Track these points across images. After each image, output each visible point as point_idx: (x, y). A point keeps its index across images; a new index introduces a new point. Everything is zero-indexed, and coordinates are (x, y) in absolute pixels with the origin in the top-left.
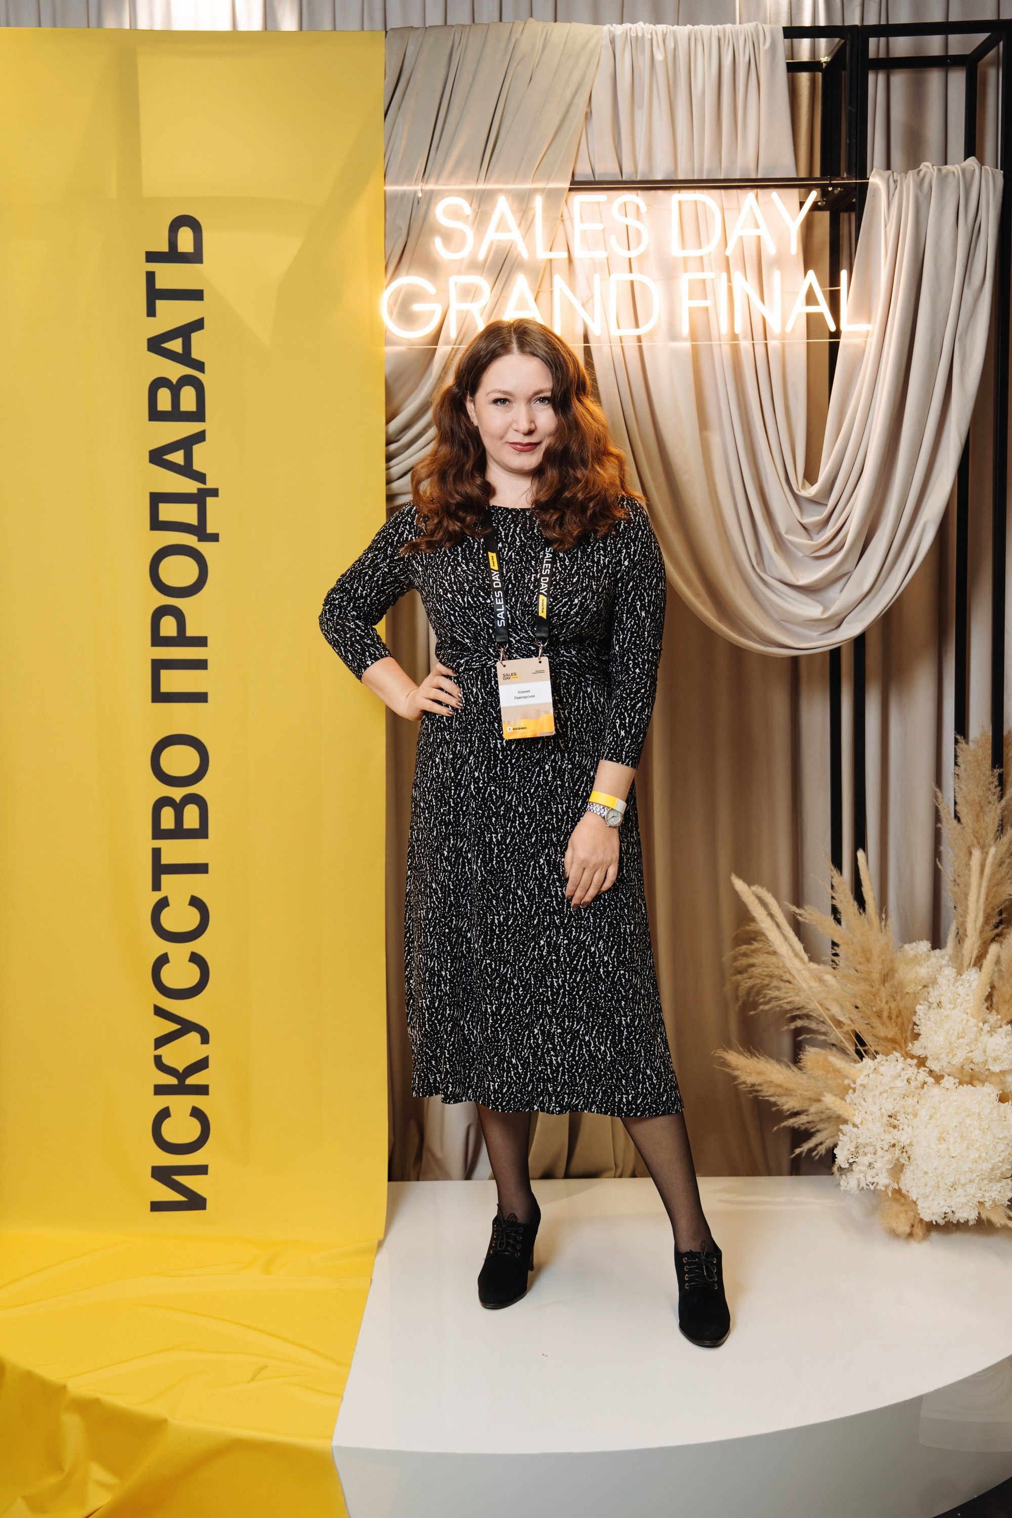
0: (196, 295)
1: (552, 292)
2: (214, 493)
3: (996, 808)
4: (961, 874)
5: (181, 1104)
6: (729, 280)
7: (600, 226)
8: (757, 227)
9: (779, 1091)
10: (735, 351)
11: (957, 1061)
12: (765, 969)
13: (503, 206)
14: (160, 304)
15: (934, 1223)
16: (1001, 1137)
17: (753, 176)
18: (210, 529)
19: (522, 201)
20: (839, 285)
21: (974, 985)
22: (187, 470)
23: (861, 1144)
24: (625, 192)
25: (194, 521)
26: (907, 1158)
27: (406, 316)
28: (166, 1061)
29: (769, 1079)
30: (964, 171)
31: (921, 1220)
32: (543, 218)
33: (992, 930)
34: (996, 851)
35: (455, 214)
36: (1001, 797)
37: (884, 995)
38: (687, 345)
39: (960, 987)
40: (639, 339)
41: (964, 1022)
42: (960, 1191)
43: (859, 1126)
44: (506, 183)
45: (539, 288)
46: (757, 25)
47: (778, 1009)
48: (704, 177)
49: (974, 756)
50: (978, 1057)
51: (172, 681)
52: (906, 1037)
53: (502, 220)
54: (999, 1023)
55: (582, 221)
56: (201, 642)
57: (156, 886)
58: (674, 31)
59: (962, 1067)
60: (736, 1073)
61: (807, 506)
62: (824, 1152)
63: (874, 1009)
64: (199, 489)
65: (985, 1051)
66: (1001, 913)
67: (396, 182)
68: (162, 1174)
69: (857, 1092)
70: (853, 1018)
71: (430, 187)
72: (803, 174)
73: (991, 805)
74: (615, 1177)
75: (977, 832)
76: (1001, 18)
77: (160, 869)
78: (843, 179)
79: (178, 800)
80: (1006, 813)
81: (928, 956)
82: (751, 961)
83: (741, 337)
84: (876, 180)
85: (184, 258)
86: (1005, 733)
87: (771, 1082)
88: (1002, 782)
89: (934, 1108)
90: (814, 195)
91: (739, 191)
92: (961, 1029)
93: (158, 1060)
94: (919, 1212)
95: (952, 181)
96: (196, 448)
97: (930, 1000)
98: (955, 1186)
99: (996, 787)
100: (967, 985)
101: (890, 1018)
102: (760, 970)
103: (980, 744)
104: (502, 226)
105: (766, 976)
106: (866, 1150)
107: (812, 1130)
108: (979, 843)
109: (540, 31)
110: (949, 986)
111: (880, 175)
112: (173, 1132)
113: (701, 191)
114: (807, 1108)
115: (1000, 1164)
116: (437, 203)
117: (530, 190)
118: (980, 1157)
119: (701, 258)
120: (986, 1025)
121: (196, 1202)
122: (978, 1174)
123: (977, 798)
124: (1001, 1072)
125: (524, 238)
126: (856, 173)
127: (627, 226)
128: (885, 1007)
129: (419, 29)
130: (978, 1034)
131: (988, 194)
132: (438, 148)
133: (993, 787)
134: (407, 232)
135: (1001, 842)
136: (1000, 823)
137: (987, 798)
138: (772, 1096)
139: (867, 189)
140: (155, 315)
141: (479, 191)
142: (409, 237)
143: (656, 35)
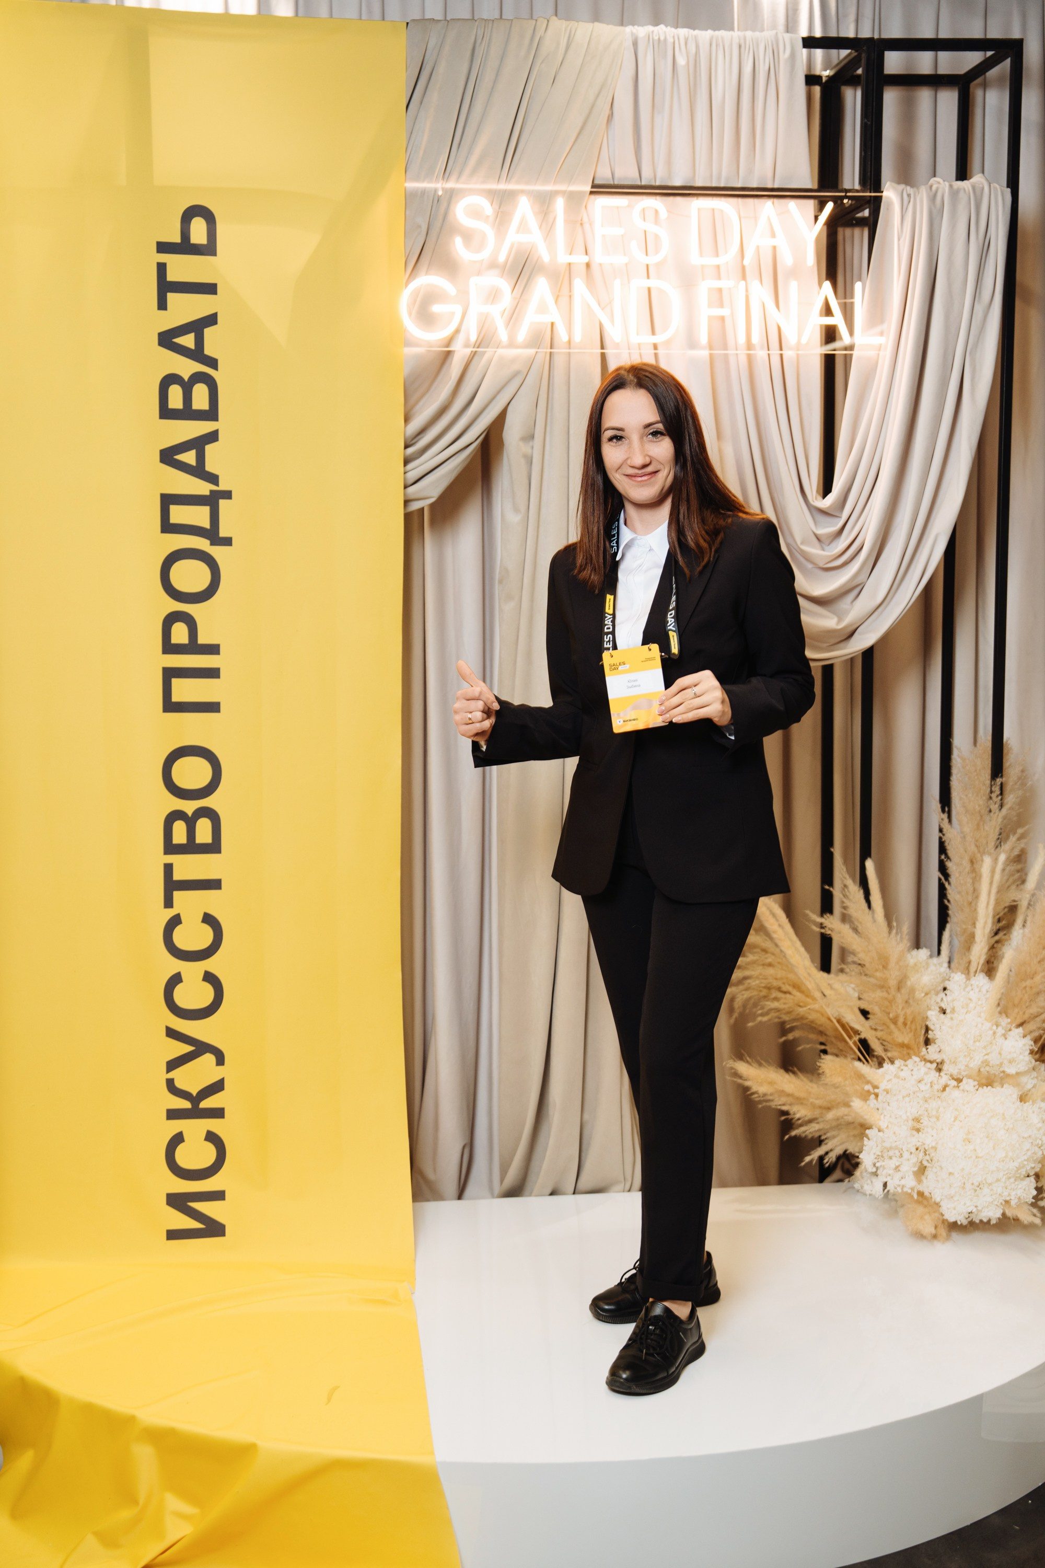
0: (210, 289)
1: (570, 296)
2: (228, 495)
3: (998, 815)
5: (195, 1129)
6: (746, 289)
7: (620, 231)
8: (773, 235)
9: (790, 1100)
10: (750, 359)
11: (976, 1063)
12: (763, 981)
13: (524, 207)
14: (171, 297)
15: (959, 1223)
16: (1026, 1135)
17: (770, 186)
18: (223, 533)
19: (544, 202)
20: (852, 297)
21: (984, 990)
22: (199, 471)
23: (885, 1148)
24: (645, 197)
25: (206, 524)
26: (930, 1161)
27: (425, 316)
28: (179, 1084)
29: (781, 1089)
30: (974, 188)
31: (944, 1221)
32: (564, 220)
33: (993, 936)
35: (476, 213)
36: (1001, 806)
37: (899, 1001)
38: (704, 354)
39: (971, 992)
40: (655, 347)
41: (979, 1025)
42: (986, 1190)
43: (885, 1130)
44: (528, 183)
45: (559, 291)
46: (777, 33)
47: (776, 1020)
48: (722, 185)
49: (973, 765)
50: (994, 1059)
51: (183, 690)
52: (919, 1042)
53: (523, 221)
54: (1009, 1026)
55: (602, 226)
56: (213, 649)
57: (169, 903)
58: (696, 36)
59: (979, 1070)
60: (747, 1084)
61: (821, 518)
62: (834, 1159)
63: (891, 1016)
64: (211, 491)
65: (1000, 1054)
66: (999, 921)
67: (417, 179)
68: (177, 1201)
69: (880, 1098)
71: (450, 185)
73: (992, 814)
74: (624, 1191)
75: (977, 841)
77: (172, 885)
78: (857, 191)
79: (190, 813)
80: (1005, 821)
81: (928, 964)
82: (747, 973)
83: (756, 346)
84: (890, 193)
85: (196, 250)
87: (783, 1091)
88: (1002, 790)
89: (956, 1110)
90: (830, 206)
91: (756, 201)
92: (976, 1032)
93: (170, 1084)
94: (943, 1213)
95: (963, 197)
96: (209, 448)
97: (944, 1006)
98: (982, 1188)
99: (997, 796)
100: (978, 990)
101: (905, 1024)
102: (757, 982)
103: (978, 754)
104: (523, 227)
105: (765, 987)
106: (891, 1153)
107: (823, 1138)
108: (979, 851)
109: (564, 29)
110: (960, 992)
111: (893, 187)
112: (187, 1157)
113: (718, 199)
114: (818, 1116)
115: (1026, 1163)
116: (457, 202)
117: (552, 191)
118: (1006, 1157)
119: (718, 267)
120: (1000, 1028)
121: (214, 1229)
122: (1006, 1172)
123: (977, 807)
124: (1018, 1074)
125: (545, 241)
126: (871, 186)
127: (645, 231)
128: (902, 1013)
129: (443, 22)
130: (993, 1038)
131: (997, 211)
132: (460, 144)
133: (995, 797)
134: (426, 230)
135: (1001, 850)
136: (1000, 831)
137: (988, 806)
138: (784, 1105)
139: (881, 202)
140: (166, 309)
141: (500, 191)
142: (428, 236)
143: (679, 38)
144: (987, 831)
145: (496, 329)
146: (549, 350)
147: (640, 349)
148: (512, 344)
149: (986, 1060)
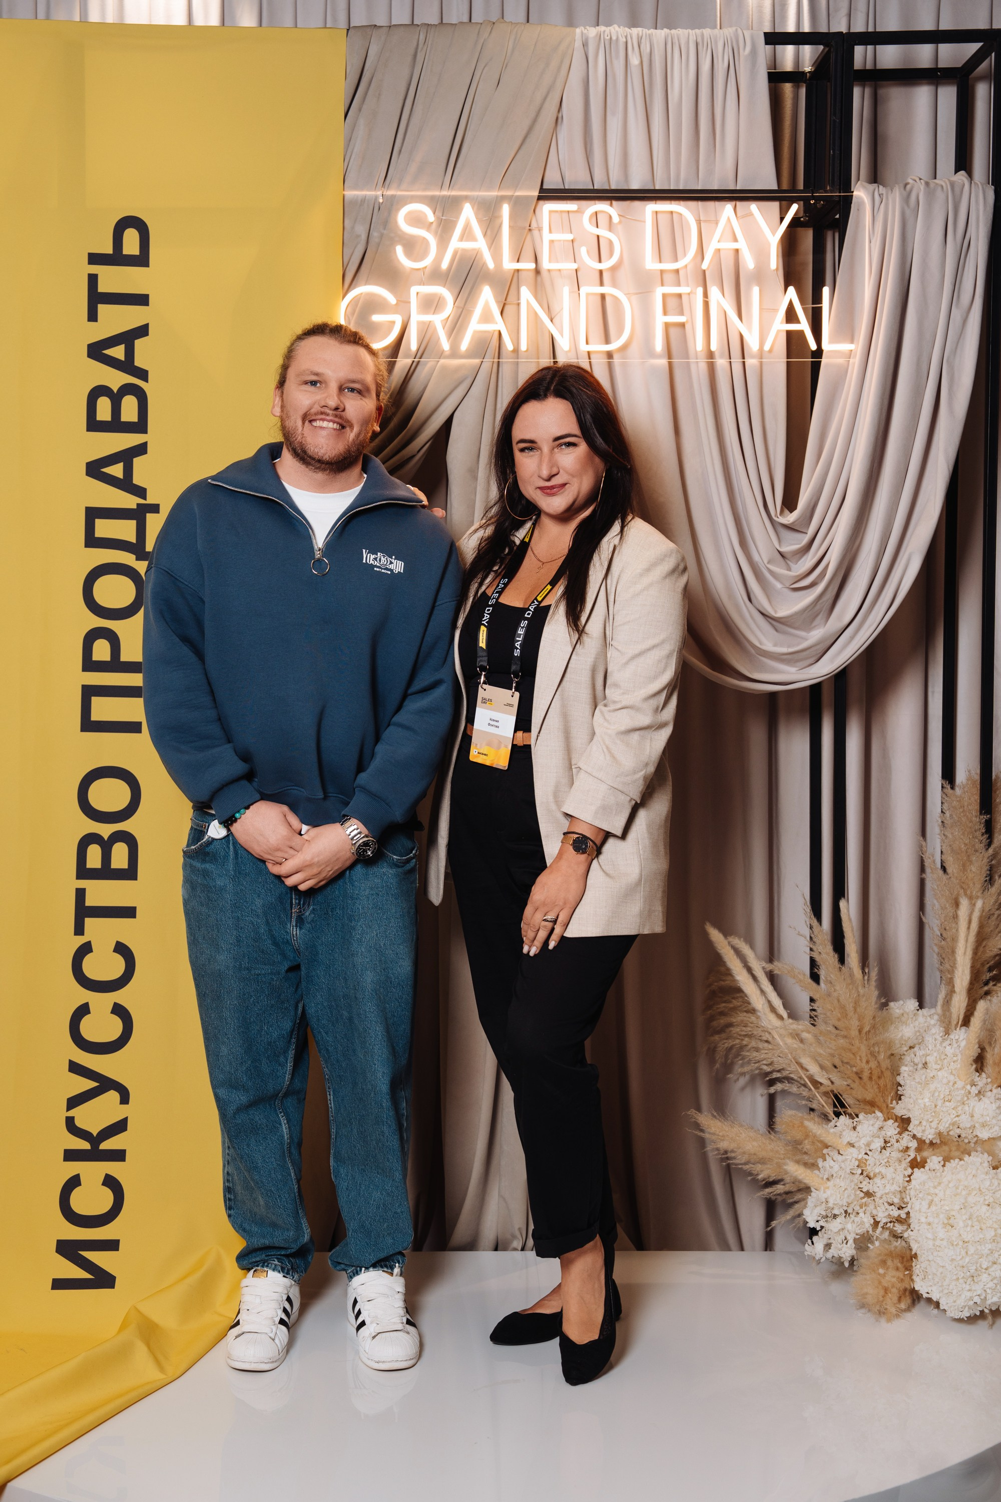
0: (142, 300)
1: (519, 304)
2: (154, 508)
3: (984, 857)
4: (947, 928)
5: (92, 1172)
6: (706, 295)
7: (570, 237)
8: (735, 240)
9: (754, 1158)
10: (711, 369)
12: (744, 1029)
13: (468, 212)
14: (102, 308)
17: (732, 187)
19: (489, 209)
20: (821, 302)
21: (963, 1044)
22: (126, 484)
24: (597, 202)
25: (133, 539)
28: (79, 1123)
29: (742, 1146)
30: (952, 185)
32: (510, 226)
33: (982, 987)
34: (984, 903)
35: (416, 220)
36: (989, 845)
37: (864, 1054)
38: (662, 362)
39: (948, 1047)
40: (610, 355)
41: (951, 1084)
44: (472, 189)
45: (506, 300)
46: (737, 30)
47: (756, 1071)
48: (681, 188)
49: (959, 801)
50: (964, 1121)
51: (103, 709)
52: (889, 1097)
53: (467, 229)
54: (989, 1087)
55: (550, 232)
56: (135, 667)
57: (79, 930)
58: (649, 35)
59: (949, 1133)
61: (786, 534)
63: (854, 1069)
64: (138, 505)
65: (972, 1116)
66: (990, 969)
67: (355, 187)
68: (66, 1249)
70: (833, 1079)
72: (785, 186)
73: (977, 854)
75: (963, 883)
76: (993, 28)
77: (83, 912)
78: (826, 192)
79: (106, 838)
80: (993, 862)
81: (915, 1015)
83: (717, 355)
84: (861, 193)
85: (129, 261)
86: (994, 777)
87: (744, 1149)
88: (989, 829)
90: (795, 207)
91: (717, 204)
92: (948, 1091)
95: (940, 195)
96: (136, 461)
97: (916, 1060)
99: (983, 835)
100: (955, 1045)
101: (870, 1078)
103: (966, 790)
104: (467, 234)
108: (966, 894)
109: (510, 32)
110: (935, 1046)
111: (864, 187)
112: (82, 1202)
113: (677, 202)
114: (782, 1177)
116: (398, 210)
117: (497, 196)
119: (677, 271)
120: (974, 1087)
121: (103, 1280)
123: (963, 846)
125: (490, 248)
126: (840, 186)
127: (598, 237)
128: (866, 1067)
129: (384, 28)
130: (966, 1098)
131: (978, 210)
132: (400, 151)
133: (980, 835)
134: (366, 239)
135: (989, 893)
136: (988, 872)
137: (974, 845)
138: (745, 1164)
139: (851, 203)
140: (96, 321)
141: (444, 197)
142: (369, 244)
143: (631, 38)
144: (974, 872)
145: (439, 338)
146: (496, 360)
147: (590, 359)
148: (455, 353)
149: (956, 1121)
